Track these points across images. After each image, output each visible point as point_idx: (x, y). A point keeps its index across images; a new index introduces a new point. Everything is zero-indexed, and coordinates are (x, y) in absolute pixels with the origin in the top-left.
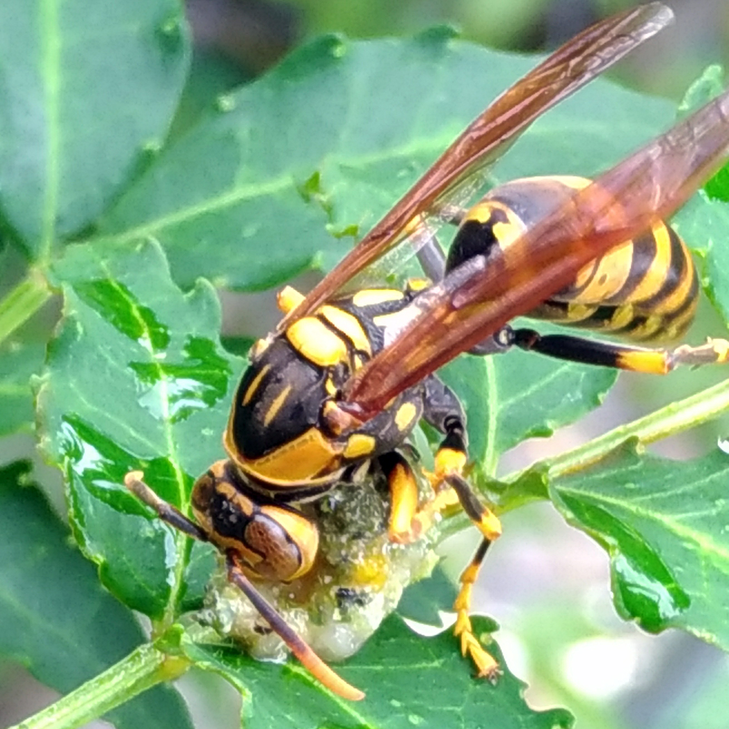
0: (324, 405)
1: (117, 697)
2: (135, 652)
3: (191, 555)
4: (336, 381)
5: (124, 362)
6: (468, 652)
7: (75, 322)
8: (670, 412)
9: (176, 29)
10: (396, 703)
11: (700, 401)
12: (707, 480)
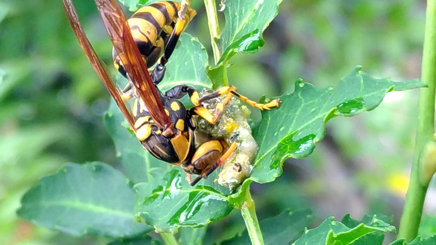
0: (163, 136)
1: (256, 225)
2: (243, 216)
3: (218, 191)
4: (156, 130)
5: (160, 201)
6: (270, 108)
7: (143, 214)
8: (211, 25)
9: (95, 166)
10: (276, 134)
11: (210, 15)
12: (231, 17)
